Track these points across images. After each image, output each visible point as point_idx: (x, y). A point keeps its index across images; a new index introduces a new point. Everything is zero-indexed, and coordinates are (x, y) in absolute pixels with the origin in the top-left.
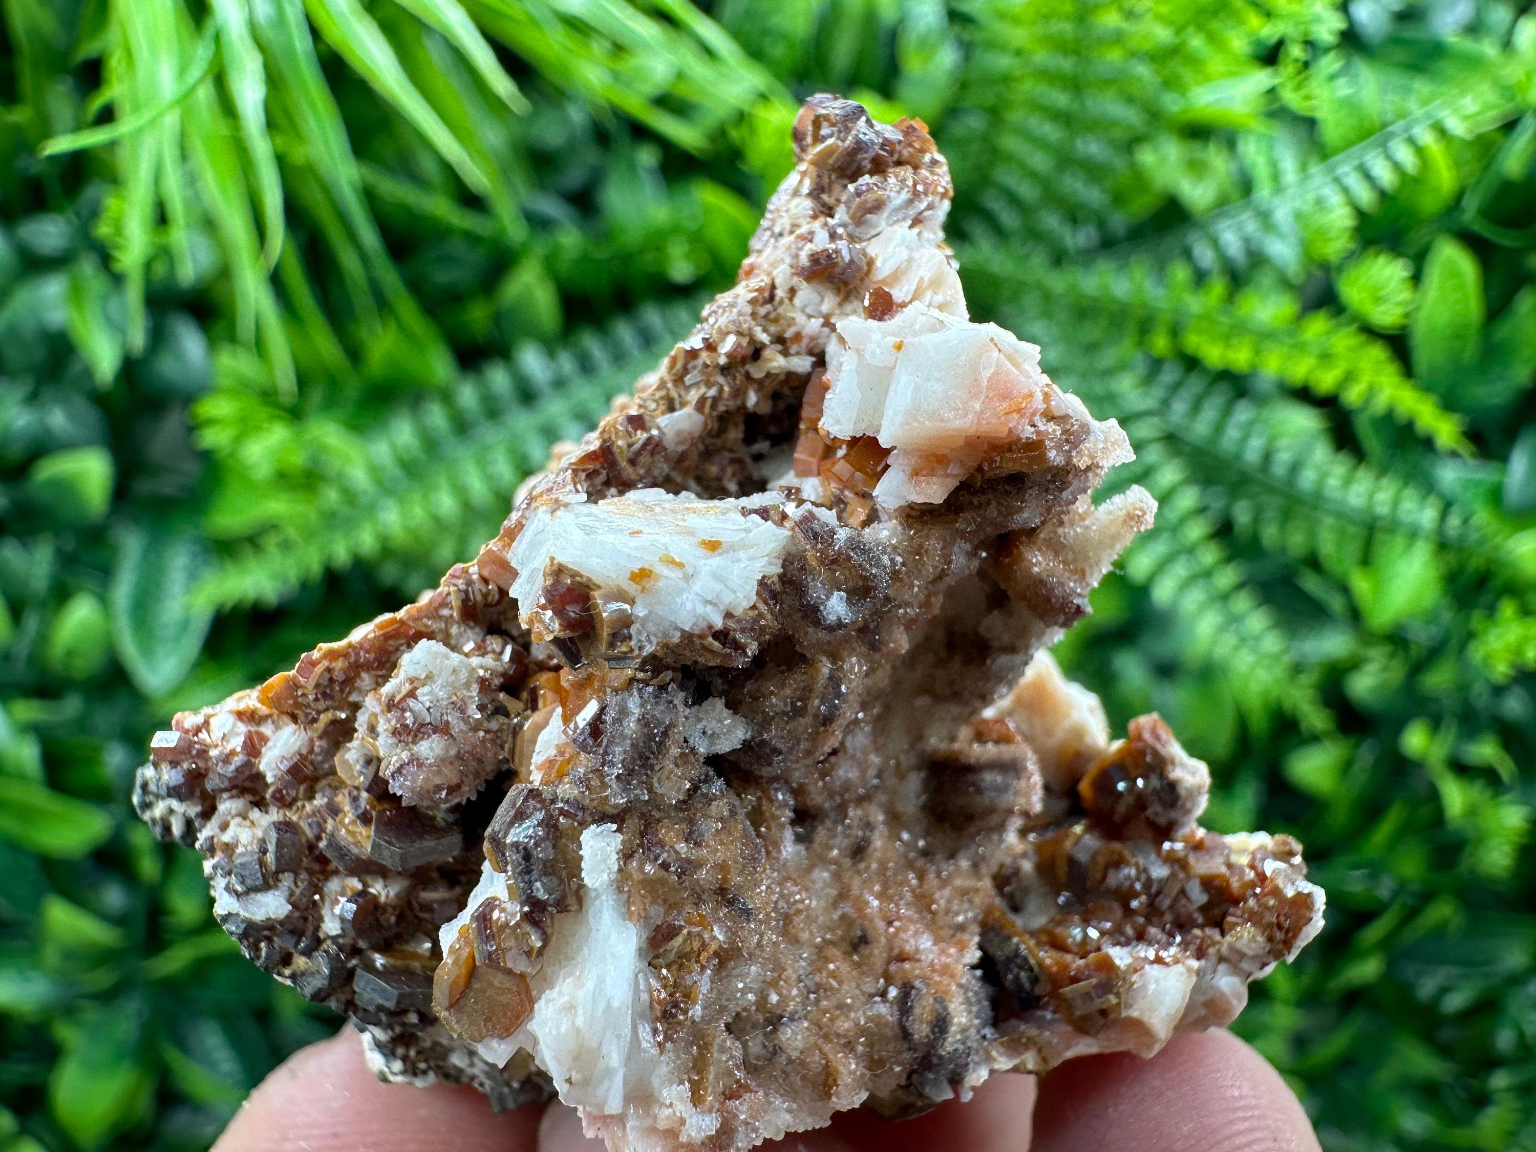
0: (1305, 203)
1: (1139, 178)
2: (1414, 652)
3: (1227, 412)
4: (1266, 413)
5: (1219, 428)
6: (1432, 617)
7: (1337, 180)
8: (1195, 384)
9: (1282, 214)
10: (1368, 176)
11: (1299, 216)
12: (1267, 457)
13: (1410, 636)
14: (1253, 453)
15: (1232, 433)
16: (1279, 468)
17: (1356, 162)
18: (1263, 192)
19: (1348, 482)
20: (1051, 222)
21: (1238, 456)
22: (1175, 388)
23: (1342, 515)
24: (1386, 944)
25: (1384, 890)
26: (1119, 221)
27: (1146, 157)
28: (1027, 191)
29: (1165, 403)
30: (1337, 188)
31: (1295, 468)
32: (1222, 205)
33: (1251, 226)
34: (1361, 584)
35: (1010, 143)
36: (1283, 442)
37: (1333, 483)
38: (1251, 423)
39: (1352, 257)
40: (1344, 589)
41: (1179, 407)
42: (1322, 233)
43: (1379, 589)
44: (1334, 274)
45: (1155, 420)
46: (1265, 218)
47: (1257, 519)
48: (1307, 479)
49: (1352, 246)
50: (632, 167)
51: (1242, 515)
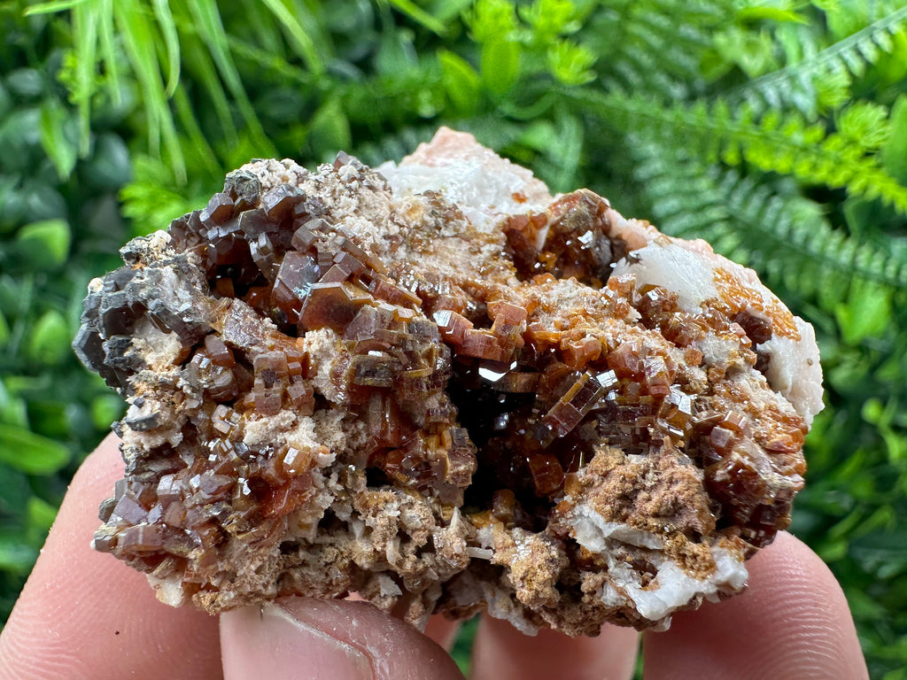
0: (819, 71)
1: (715, 53)
2: (874, 356)
3: (766, 202)
4: (790, 205)
5: (761, 213)
6: (884, 336)
7: (840, 56)
8: (747, 185)
9: (804, 77)
10: (859, 54)
11: (814, 79)
12: (791, 232)
13: (871, 346)
14: (782, 229)
15: (770, 216)
16: (798, 238)
17: (853, 44)
18: (793, 64)
19: (840, 247)
20: (661, 79)
21: (773, 231)
22: (734, 188)
23: (836, 267)
24: (847, 535)
25: (846, 503)
26: (700, 84)
27: (720, 39)
28: (646, 60)
29: (729, 197)
30: (840, 61)
31: (807, 239)
32: (767, 71)
33: (785, 85)
34: (842, 314)
35: (635, 29)
36: (800, 223)
37: (831, 248)
38: (780, 212)
39: (846, 106)
40: (833, 317)
41: (737, 199)
42: (830, 91)
43: (853, 318)
44: (835, 115)
45: (723, 208)
46: (793, 79)
47: (782, 272)
48: (815, 246)
49: (847, 97)
50: (396, 42)
51: (773, 268)
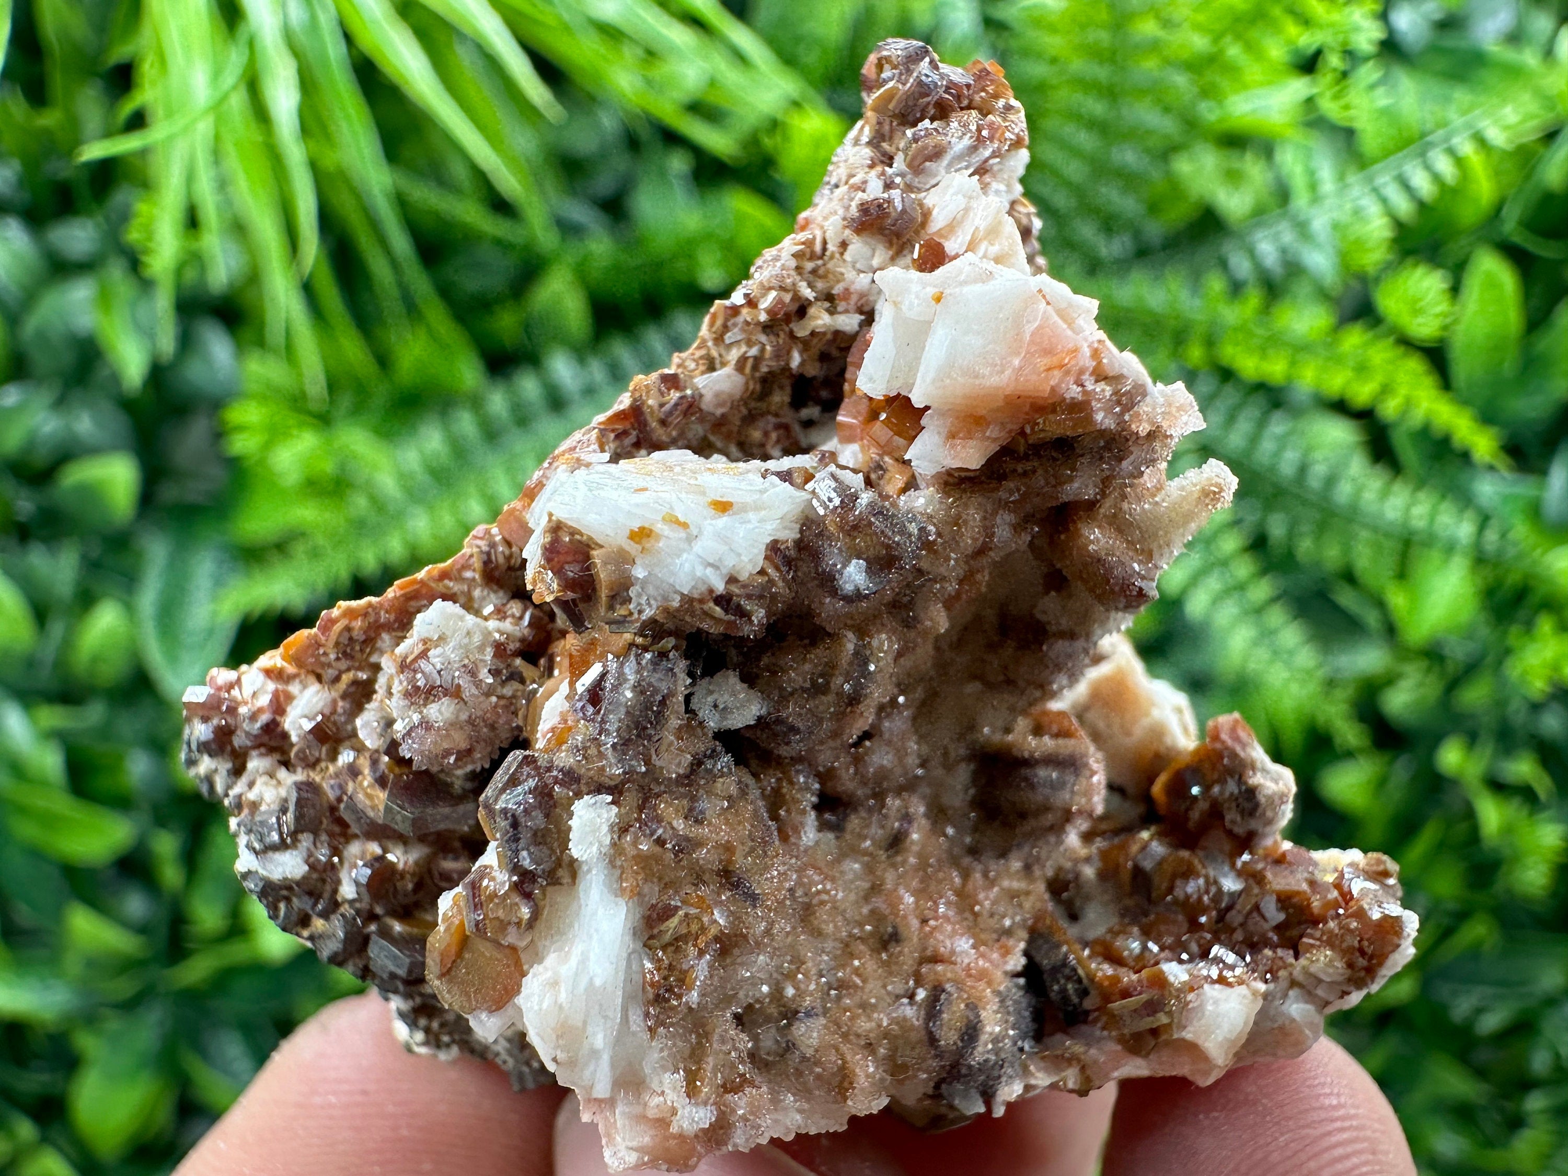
0: (1343, 216)
1: (1175, 188)
2: (1451, 668)
3: (1261, 424)
4: (1301, 425)
5: (1254, 439)
6: (1469, 633)
7: (1376, 191)
8: (1230, 396)
9: (1320, 223)
10: (1407, 186)
11: (1336, 226)
12: (1303, 469)
13: (1447, 652)
14: (1288, 465)
15: (1267, 446)
16: (1315, 481)
17: (1395, 173)
18: (1300, 200)
19: (1384, 494)
20: (1087, 231)
21: (1273, 469)
22: (1210, 399)
23: (1378, 529)
24: (1421, 963)
26: (1154, 230)
27: (1183, 166)
30: (1375, 199)
31: (1331, 481)
32: (1259, 214)
33: (1288, 237)
34: (1397, 599)
36: (1318, 455)
37: (1369, 496)
38: (1286, 435)
39: (1390, 268)
40: (1380, 604)
42: (1359, 243)
43: (1415, 604)
44: (1371, 285)
46: (1302, 228)
47: (1292, 534)
48: (1344, 492)
49: (1390, 257)
50: (663, 174)
51: (1277, 528)
